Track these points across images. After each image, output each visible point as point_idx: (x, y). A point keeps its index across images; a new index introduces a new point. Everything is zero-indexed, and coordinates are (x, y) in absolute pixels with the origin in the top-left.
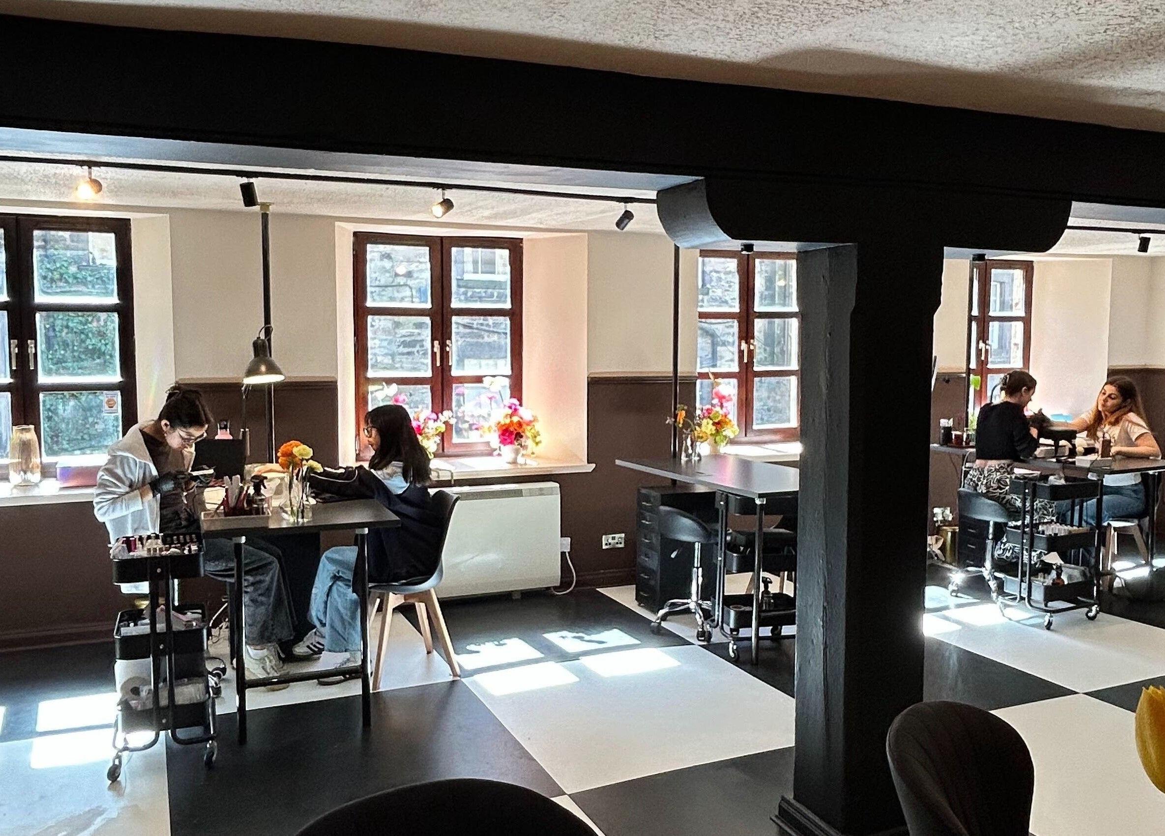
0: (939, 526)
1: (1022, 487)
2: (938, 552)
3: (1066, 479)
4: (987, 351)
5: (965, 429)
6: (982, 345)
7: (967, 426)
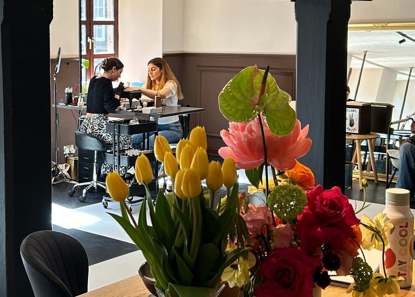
0: (67, 157)
1: (112, 128)
2: (67, 174)
3: (139, 121)
4: (92, 43)
5: (80, 94)
6: (89, 40)
7: (81, 92)
